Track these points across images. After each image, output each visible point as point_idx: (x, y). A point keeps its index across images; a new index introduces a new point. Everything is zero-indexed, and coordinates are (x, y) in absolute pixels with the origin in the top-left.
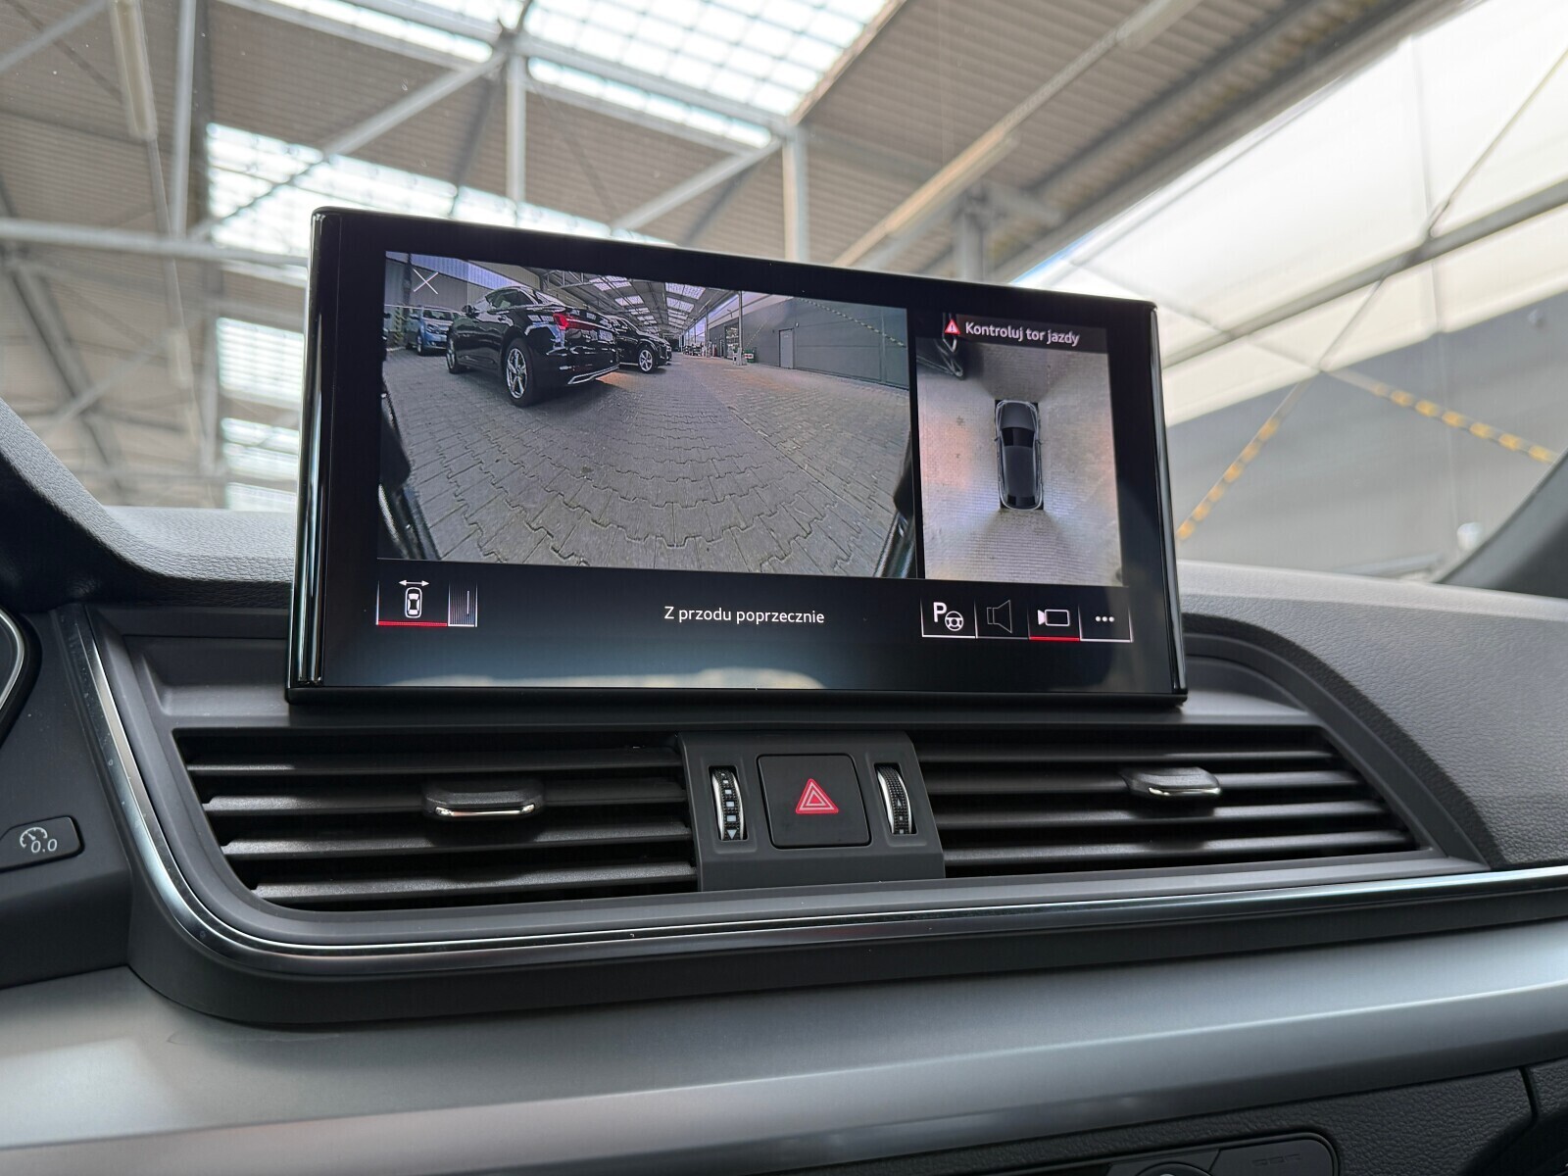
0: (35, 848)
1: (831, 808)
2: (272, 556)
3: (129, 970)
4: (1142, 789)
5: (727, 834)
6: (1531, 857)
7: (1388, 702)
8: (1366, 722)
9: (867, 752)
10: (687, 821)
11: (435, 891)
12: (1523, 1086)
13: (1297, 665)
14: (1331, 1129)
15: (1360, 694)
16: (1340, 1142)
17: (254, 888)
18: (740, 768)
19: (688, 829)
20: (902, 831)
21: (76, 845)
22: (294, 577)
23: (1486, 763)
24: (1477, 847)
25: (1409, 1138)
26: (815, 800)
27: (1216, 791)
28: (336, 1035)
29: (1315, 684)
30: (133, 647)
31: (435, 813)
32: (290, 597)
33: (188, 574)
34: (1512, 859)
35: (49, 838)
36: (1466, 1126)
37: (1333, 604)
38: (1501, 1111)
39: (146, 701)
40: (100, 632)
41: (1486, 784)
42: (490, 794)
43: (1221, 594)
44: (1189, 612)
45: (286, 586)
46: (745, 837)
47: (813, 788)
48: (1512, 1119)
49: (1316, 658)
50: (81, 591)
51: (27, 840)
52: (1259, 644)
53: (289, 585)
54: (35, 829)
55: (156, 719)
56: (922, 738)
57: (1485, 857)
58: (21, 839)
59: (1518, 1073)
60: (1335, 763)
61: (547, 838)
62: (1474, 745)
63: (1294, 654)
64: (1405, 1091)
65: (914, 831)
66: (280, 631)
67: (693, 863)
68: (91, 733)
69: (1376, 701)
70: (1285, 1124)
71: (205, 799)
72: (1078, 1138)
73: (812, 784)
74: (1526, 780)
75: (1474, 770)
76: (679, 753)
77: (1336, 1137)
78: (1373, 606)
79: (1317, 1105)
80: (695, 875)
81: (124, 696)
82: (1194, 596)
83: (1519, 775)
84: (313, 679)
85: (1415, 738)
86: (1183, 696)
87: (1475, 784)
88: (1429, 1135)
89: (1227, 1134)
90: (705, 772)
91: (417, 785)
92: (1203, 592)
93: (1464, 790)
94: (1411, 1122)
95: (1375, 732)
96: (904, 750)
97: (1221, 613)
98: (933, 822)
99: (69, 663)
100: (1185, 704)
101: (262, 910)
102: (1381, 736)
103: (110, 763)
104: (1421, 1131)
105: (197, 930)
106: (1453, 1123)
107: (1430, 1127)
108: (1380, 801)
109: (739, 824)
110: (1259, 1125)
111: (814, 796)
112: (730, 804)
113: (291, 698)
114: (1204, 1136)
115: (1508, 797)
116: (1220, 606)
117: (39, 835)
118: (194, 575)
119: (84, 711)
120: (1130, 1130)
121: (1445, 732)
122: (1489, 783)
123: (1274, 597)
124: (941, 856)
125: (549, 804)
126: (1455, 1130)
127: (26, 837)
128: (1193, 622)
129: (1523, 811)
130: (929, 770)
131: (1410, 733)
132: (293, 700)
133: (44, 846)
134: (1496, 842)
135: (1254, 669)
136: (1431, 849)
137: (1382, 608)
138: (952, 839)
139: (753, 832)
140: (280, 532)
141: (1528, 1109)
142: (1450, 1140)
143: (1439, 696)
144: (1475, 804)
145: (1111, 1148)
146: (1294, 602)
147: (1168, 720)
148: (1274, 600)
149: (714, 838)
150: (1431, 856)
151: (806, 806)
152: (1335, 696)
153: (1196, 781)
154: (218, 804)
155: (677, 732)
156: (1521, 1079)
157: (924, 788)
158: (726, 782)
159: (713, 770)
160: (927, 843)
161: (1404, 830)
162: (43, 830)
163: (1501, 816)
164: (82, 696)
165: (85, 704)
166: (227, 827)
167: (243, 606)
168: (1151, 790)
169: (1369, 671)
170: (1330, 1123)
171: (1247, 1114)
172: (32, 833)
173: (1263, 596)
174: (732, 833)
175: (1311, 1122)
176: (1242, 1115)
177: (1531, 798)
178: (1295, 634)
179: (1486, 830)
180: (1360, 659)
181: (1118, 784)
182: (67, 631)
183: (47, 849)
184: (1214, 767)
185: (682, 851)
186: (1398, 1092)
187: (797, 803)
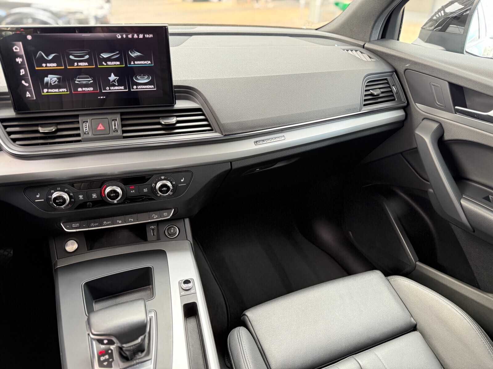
1: (103, 128)
5: (86, 133)
8: (209, 108)
9: (110, 117)
10: (79, 130)
12: (230, 165)
15: (209, 103)
17: (15, 143)
18: (88, 121)
19: (80, 132)
26: (101, 127)
27: (175, 122)
29: (202, 99)
31: (40, 131)
34: (227, 134)
38: (224, 168)
46: (89, 133)
48: (226, 169)
56: (122, 114)
59: (230, 163)
60: (203, 114)
61: (59, 133)
65: (117, 131)
67: (80, 138)
70: (184, 170)
71: (5, 129)
75: (225, 118)
76: (78, 118)
77: (192, 171)
80: (81, 140)
87: (224, 120)
90: (82, 122)
91: (37, 125)
93: (221, 122)
96: (118, 117)
97: (188, 85)
98: (121, 129)
100: (175, 105)
108: (208, 122)
109: (88, 131)
112: (86, 128)
115: (230, 123)
116: (189, 83)
121: (223, 110)
124: (122, 135)
125: (58, 128)
129: (232, 125)
130: (123, 120)
131: (215, 111)
135: (193, 96)
136: (214, 131)
138: (124, 132)
141: (230, 168)
149: (83, 132)
150: (214, 133)
152: (205, 102)
154: (9, 129)
155: (79, 115)
157: (121, 123)
158: (86, 124)
159: (84, 122)
160: (119, 133)
161: (212, 128)
166: (9, 134)
168: (162, 123)
175: (189, 170)
181: (159, 121)
185: (78, 135)
187: (102, 124)
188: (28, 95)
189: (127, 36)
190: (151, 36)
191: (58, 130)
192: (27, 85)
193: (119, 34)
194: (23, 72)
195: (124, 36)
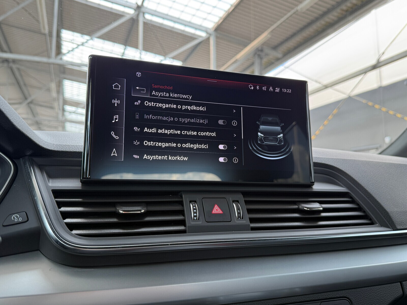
0: (16, 220)
1: (221, 212)
2: (77, 145)
3: (40, 252)
4: (302, 208)
5: (194, 219)
6: (403, 227)
7: (367, 186)
8: (361, 191)
9: (231, 197)
10: (184, 215)
11: (119, 232)
12: (401, 287)
13: (343, 176)
14: (350, 297)
15: (359, 184)
16: (353, 301)
17: (72, 231)
18: (198, 201)
19: (184, 217)
20: (239, 218)
21: (26, 219)
22: (83, 150)
23: (392, 202)
24: (389, 224)
25: (370, 300)
26: (217, 210)
27: (321, 209)
28: (93, 269)
29: (347, 180)
30: (41, 168)
31: (119, 212)
32: (82, 155)
33: (56, 149)
34: (399, 227)
35: (19, 217)
36: (385, 297)
37: (353, 160)
38: (395, 293)
39: (44, 182)
40: (33, 164)
41: (392, 208)
42: (133, 207)
43: (323, 157)
44: (315, 162)
45: (81, 153)
46: (199, 219)
47: (216, 207)
48: (397, 295)
49: (348, 174)
50: (29, 153)
51: (14, 218)
52: (333, 170)
53: (82, 152)
54: (16, 215)
55: (47, 187)
56: (245, 194)
57: (391, 227)
58: (12, 218)
59: (399, 283)
60: (353, 201)
61: (148, 219)
62: (389, 198)
63: (342, 173)
64: (370, 288)
65: (243, 218)
66: (79, 164)
67: (185, 226)
68: (31, 190)
69: (363, 186)
70: (338, 296)
71: (60, 208)
72: (284, 299)
73: (216, 206)
74: (403, 207)
75: (389, 204)
76: (182, 197)
77: (351, 299)
78: (363, 161)
79: (347, 291)
80: (186, 229)
81: (39, 181)
82: (316, 157)
83: (401, 205)
84: (88, 177)
85: (373, 196)
86: (313, 184)
87: (389, 208)
88: (376, 299)
89: (323, 298)
90: (188, 202)
91: (114, 205)
92: (319, 157)
93: (386, 209)
94: (371, 296)
95: (363, 194)
96: (240, 197)
97: (323, 162)
98: (248, 216)
99: (25, 172)
100: (313, 186)
101: (74, 237)
102: (365, 195)
103: (35, 198)
104: (374, 298)
105: (57, 242)
106: (382, 296)
107: (376, 297)
108: (364, 212)
109: (197, 216)
110: (331, 296)
111: (217, 209)
112: (195, 211)
113: (82, 181)
114: (317, 299)
115: (398, 211)
116: (323, 160)
117: (17, 216)
118: (57, 150)
119: (29, 184)
120: (298, 297)
121: (382, 194)
122: (393, 208)
123: (337, 158)
124: (249, 225)
125: (148, 210)
126: (383, 298)
127: (14, 217)
128: (316, 164)
129: (402, 215)
130: (247, 202)
131: (372, 194)
132: (83, 182)
133: (18, 219)
134: (395, 223)
135: (332, 177)
136: (377, 225)
137: (365, 161)
138: (252, 220)
139: (200, 218)
140: (80, 138)
141: (402, 293)
142: (381, 301)
143: (380, 185)
144: (389, 213)
145: (293, 301)
146: (343, 159)
147: (309, 190)
148: (337, 159)
149: (191, 219)
150: (377, 227)
151: (214, 211)
152: (353, 184)
153: (316, 206)
154: (63, 209)
155: (181, 192)
156: (400, 285)
157: (245, 207)
158: (194, 205)
159: (190, 202)
160: (246, 221)
161: (370, 219)
162: (18, 215)
163: (396, 216)
164: (28, 180)
165: (29, 183)
167: (70, 157)
168: (305, 208)
169: (362, 178)
170: (350, 296)
171: (328, 293)
172: (15, 216)
173: (334, 158)
174: (195, 218)
175: (345, 295)
176: (327, 293)
177: (404, 211)
178: (343, 168)
179: (392, 220)
180: (359, 175)
181: (296, 207)
182: (25, 164)
183: (19, 220)
184: (321, 202)
186: (368, 288)
187: (212, 211)
188: (114, 153)
189: (261, 88)
190: (289, 91)
191: (147, 214)
192: (117, 137)
193: (252, 85)
194: (116, 119)
195: (258, 87)
